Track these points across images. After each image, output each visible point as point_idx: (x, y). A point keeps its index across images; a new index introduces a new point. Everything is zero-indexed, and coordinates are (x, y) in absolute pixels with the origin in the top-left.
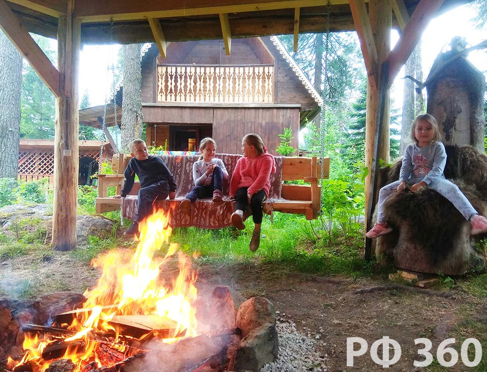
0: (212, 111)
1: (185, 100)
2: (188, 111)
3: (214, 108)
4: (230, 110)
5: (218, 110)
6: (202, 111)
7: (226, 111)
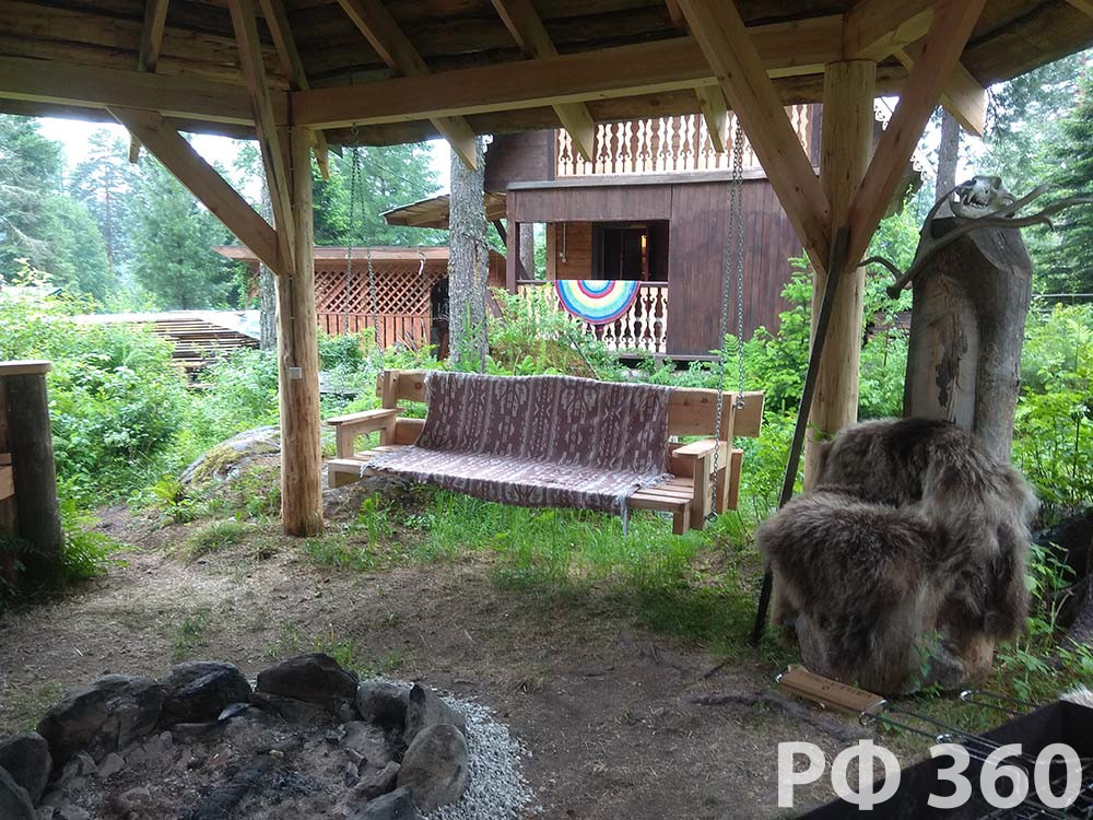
0: (668, 191)
1: (614, 171)
2: (618, 194)
3: (672, 185)
4: (708, 189)
5: (682, 189)
6: (648, 193)
7: (699, 191)
